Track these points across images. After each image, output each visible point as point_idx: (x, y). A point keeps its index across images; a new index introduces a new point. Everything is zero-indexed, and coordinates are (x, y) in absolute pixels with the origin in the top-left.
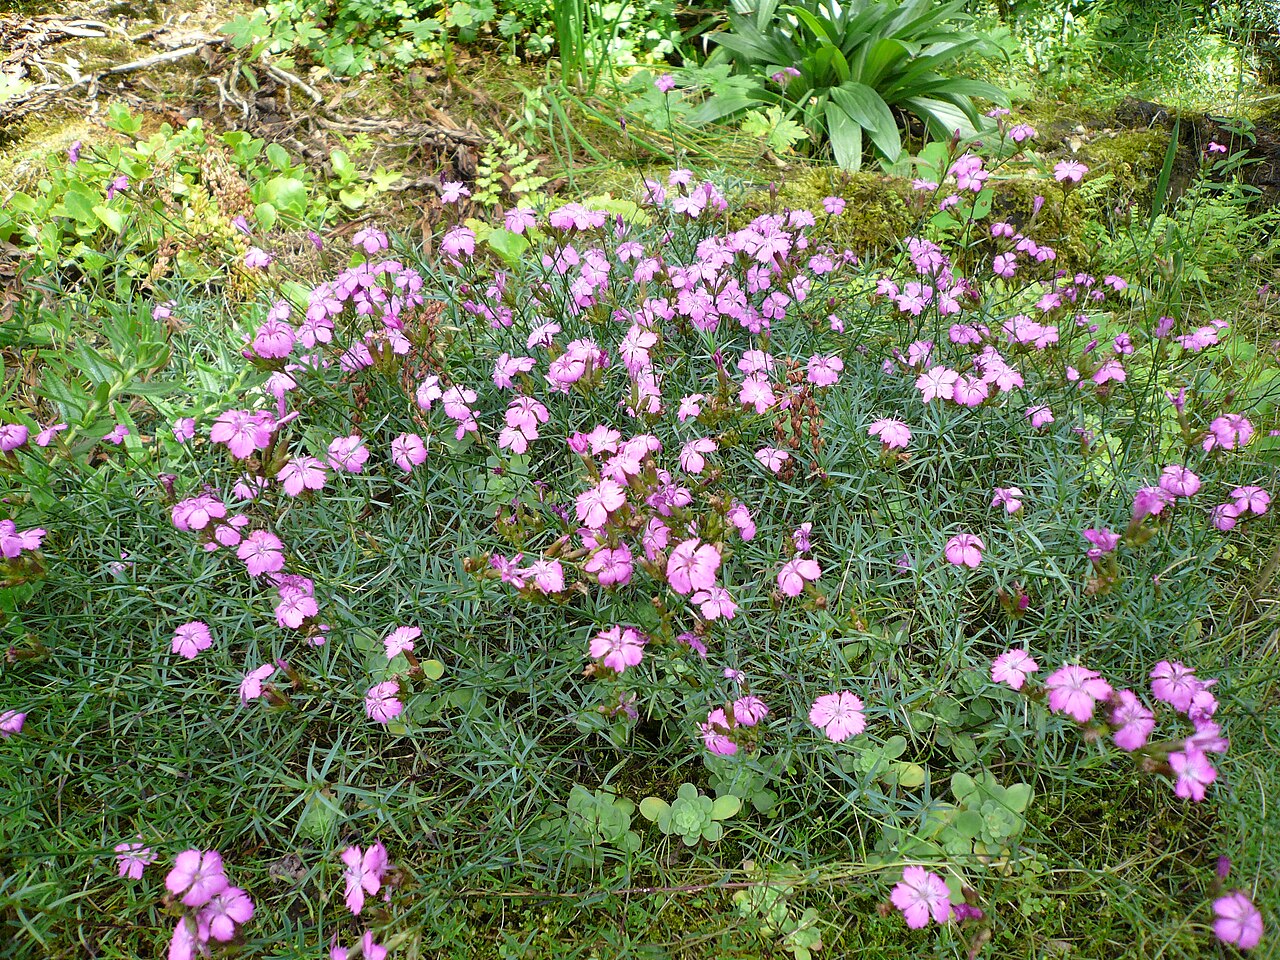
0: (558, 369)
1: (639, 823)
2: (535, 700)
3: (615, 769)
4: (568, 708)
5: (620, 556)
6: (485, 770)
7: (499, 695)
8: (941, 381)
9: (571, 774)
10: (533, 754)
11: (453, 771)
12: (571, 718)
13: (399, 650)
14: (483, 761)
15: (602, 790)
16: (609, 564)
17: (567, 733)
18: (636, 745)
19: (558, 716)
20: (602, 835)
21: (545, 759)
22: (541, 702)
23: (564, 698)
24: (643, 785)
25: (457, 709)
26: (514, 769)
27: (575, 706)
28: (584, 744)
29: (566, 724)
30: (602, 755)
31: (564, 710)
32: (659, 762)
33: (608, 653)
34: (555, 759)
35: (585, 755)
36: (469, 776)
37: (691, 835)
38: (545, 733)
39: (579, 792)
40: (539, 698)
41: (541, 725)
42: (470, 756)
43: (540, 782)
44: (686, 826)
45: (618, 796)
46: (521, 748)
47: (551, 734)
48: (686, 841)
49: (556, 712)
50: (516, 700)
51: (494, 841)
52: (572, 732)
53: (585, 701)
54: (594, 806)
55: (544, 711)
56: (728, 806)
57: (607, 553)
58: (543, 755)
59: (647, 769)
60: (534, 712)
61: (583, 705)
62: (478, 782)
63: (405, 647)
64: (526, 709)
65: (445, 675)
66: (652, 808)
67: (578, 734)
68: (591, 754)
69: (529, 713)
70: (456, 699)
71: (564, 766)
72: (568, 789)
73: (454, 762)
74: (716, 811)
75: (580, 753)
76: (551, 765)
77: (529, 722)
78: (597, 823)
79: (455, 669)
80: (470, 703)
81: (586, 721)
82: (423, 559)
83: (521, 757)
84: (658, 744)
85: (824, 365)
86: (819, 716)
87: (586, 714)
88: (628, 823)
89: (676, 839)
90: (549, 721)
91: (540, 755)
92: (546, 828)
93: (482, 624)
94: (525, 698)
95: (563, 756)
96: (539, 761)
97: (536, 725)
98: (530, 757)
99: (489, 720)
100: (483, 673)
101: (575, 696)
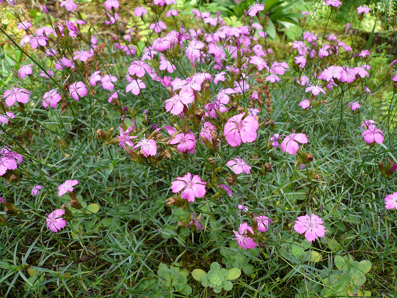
0: (156, 43)
1: (192, 281)
2: (143, 222)
3: (180, 255)
4: (158, 226)
5: (189, 136)
6: (118, 257)
7: (126, 221)
8: (335, 71)
9: (158, 258)
10: (140, 249)
11: (102, 257)
12: (160, 230)
13: (65, 192)
14: (117, 252)
15: (174, 266)
16: (183, 141)
17: (157, 239)
18: (189, 244)
19: (153, 230)
20: (174, 287)
21: (146, 251)
22: (145, 224)
23: (156, 221)
24: (191, 262)
25: (105, 228)
26: (130, 256)
27: (161, 225)
28: (165, 243)
29: (157, 234)
30: (173, 249)
31: (156, 228)
32: (199, 252)
33: (183, 189)
34: (152, 251)
35: (166, 249)
36: (109, 259)
37: (218, 288)
38: (147, 238)
39: (163, 267)
40: (144, 222)
41: (145, 235)
42: (110, 250)
43: (143, 263)
44: (215, 283)
45: (181, 268)
46: (135, 245)
47: (150, 239)
48: (215, 291)
49: (152, 228)
50: (134, 223)
51: (121, 292)
52: (159, 238)
53: (166, 223)
54: (170, 273)
55: (147, 229)
56: (234, 274)
57: (182, 135)
58: (145, 249)
59: (194, 255)
60: (142, 228)
61: (165, 225)
62: (114, 262)
63: (69, 189)
64: (139, 228)
65: (100, 210)
66: (198, 274)
67: (163, 239)
68: (168, 248)
69: (139, 229)
70: (105, 222)
71: (156, 254)
72: (158, 265)
73: (103, 252)
74: (229, 276)
75: (163, 248)
76: (150, 254)
77: (140, 233)
78: (172, 282)
79: (105, 208)
80: (112, 224)
81: (167, 233)
82: (92, 158)
83: (135, 250)
84: (198, 243)
85: (280, 66)
86: (300, 227)
87: (167, 229)
88: (186, 281)
89: (210, 289)
90: (149, 233)
91: (144, 249)
92: (147, 284)
93: (119, 187)
94: (138, 223)
95: (156, 249)
96: (143, 252)
97: (143, 234)
98: (138, 251)
99: (120, 232)
100: (118, 209)
101: (161, 220)
